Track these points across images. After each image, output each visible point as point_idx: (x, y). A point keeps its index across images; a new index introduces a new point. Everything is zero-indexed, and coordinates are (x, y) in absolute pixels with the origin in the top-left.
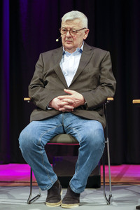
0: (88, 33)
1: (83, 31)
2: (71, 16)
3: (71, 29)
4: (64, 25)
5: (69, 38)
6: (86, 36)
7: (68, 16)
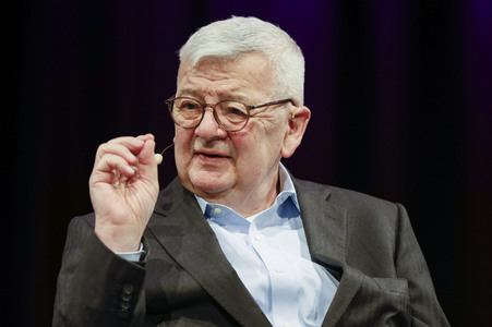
0: (302, 126)
1: (282, 113)
2: (226, 38)
3: (224, 98)
4: (188, 81)
5: (211, 141)
6: (295, 140)
7: (211, 39)
